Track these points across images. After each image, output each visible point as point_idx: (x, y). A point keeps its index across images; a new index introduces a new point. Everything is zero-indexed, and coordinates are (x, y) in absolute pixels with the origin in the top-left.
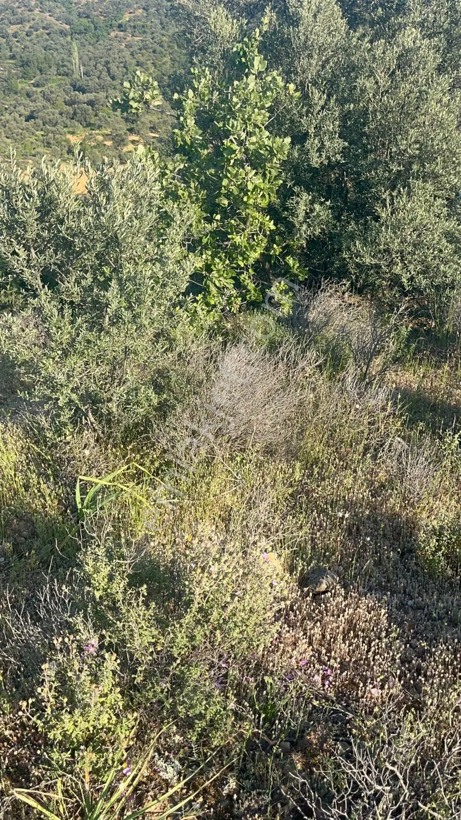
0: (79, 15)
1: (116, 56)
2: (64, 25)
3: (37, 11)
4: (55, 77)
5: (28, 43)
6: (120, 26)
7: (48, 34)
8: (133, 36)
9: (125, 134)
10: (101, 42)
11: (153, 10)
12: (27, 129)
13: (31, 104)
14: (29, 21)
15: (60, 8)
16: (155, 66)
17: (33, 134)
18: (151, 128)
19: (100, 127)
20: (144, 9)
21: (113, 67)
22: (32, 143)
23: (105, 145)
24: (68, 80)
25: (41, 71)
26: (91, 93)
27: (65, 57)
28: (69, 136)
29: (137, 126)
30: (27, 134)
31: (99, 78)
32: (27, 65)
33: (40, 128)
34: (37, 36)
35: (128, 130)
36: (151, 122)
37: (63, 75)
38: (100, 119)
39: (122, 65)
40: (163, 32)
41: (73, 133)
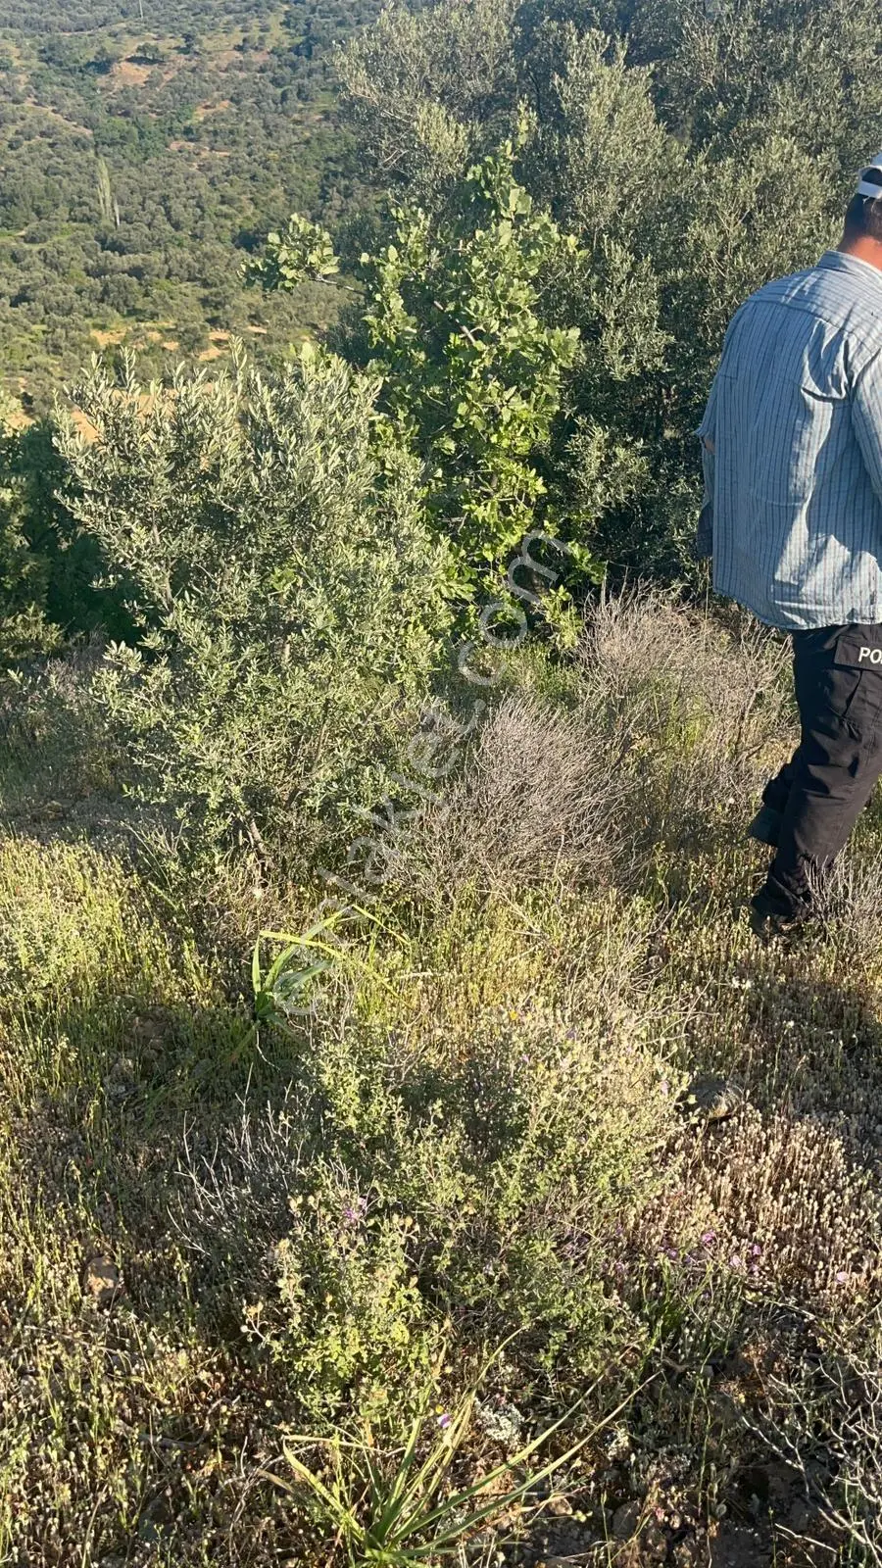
0: (110, 111)
1: (182, 185)
2: (82, 129)
3: (28, 103)
4: (65, 225)
5: (13, 162)
6: (188, 131)
7: (52, 145)
8: (212, 149)
9: (203, 328)
10: (153, 160)
11: (249, 102)
12: (15, 321)
13: (21, 274)
14: (14, 122)
15: (74, 97)
16: (256, 204)
17: (26, 329)
18: (251, 316)
19: (153, 316)
20: (232, 99)
21: (176, 206)
22: (24, 346)
23: (164, 349)
24: (90, 230)
25: (38, 213)
26: (136, 253)
27: (85, 187)
28: (95, 334)
29: (225, 313)
30: (15, 330)
31: (149, 225)
32: (12, 202)
33: (38, 319)
34: (31, 149)
35: (208, 320)
36: (250, 305)
37: (82, 221)
38: (154, 302)
39: (193, 202)
40: (270, 142)
41: (103, 328)
